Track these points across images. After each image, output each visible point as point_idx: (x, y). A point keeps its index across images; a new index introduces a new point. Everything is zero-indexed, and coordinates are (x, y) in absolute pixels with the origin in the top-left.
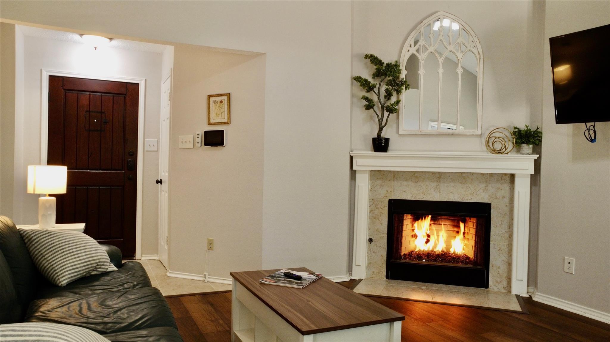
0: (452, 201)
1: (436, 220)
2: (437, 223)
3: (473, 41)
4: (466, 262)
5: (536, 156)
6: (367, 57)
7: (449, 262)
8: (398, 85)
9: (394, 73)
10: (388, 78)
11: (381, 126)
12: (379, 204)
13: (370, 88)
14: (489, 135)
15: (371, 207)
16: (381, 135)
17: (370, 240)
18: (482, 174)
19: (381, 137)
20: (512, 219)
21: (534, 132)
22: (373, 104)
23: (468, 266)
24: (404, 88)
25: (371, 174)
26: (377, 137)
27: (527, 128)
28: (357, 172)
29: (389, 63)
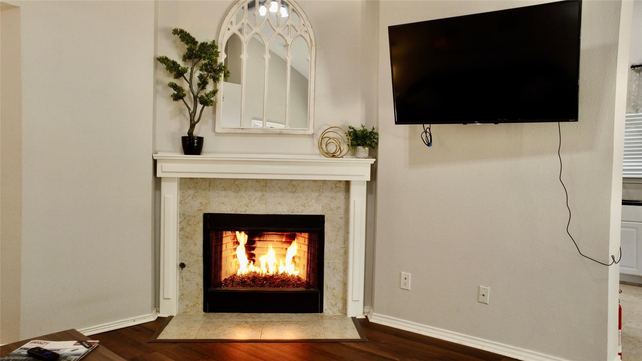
0: (280, 214)
1: (262, 236)
2: (262, 239)
3: (305, 25)
4: (297, 284)
5: (372, 161)
6: (175, 32)
7: (279, 286)
8: (215, 71)
9: (210, 55)
10: (203, 62)
11: (193, 122)
12: (191, 219)
13: (179, 73)
14: (323, 134)
15: (181, 224)
16: (193, 133)
17: (182, 266)
18: (314, 181)
19: (193, 135)
20: (347, 232)
21: (371, 133)
22: (183, 94)
23: (300, 289)
24: (223, 75)
25: (180, 182)
26: (188, 136)
27: (363, 128)
28: (162, 180)
29: (204, 42)
